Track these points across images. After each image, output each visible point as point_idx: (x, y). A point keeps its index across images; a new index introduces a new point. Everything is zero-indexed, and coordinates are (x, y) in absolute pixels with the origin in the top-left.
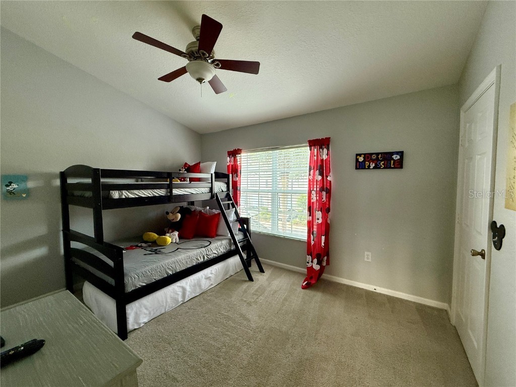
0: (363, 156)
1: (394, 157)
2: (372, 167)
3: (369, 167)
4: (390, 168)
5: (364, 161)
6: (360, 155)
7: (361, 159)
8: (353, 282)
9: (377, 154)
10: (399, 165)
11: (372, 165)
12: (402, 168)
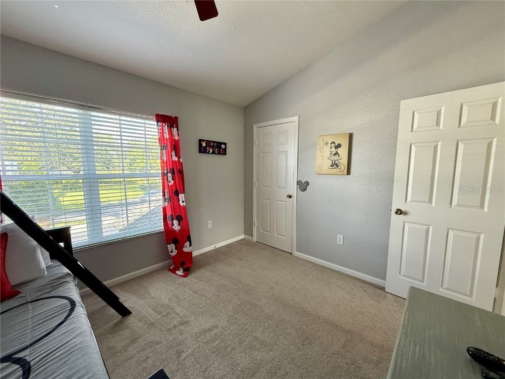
0: (205, 142)
1: (222, 146)
2: (210, 153)
3: (209, 151)
4: (221, 154)
5: (206, 146)
6: (203, 141)
7: (204, 144)
8: (201, 250)
9: (214, 142)
10: (224, 152)
11: (211, 151)
12: (226, 154)
